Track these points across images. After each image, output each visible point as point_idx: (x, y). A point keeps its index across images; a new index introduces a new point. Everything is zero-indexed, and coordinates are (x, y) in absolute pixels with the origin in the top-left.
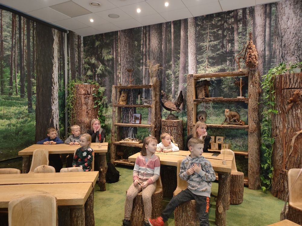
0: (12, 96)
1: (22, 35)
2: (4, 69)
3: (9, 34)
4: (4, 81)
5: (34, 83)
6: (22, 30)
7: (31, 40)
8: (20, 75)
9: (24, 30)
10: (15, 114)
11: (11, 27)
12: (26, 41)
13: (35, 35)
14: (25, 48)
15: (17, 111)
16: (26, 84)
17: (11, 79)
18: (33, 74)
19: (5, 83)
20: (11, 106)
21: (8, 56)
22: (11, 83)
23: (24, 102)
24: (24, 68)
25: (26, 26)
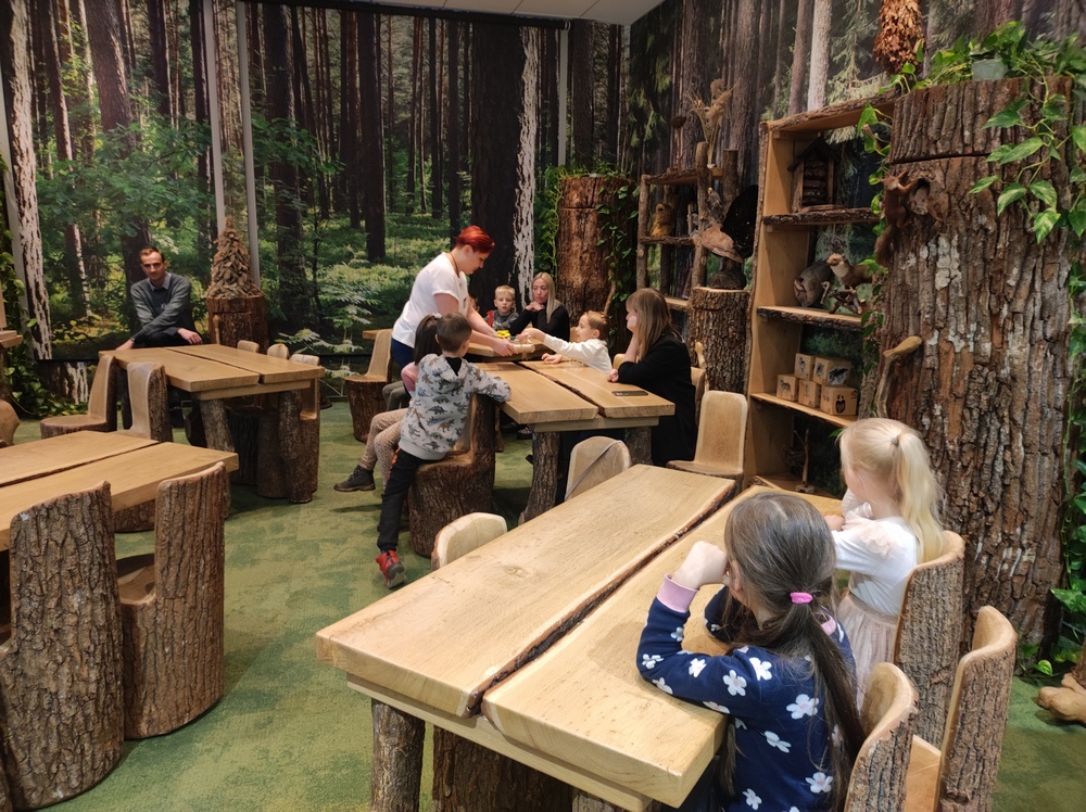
0: (413, 215)
1: (438, 65)
2: (395, 155)
3: (406, 71)
4: (395, 182)
5: (465, 182)
6: (438, 53)
7: (461, 74)
8: (430, 164)
9: (442, 53)
10: (420, 256)
11: (412, 52)
12: (446, 79)
13: (470, 59)
14: (443, 96)
15: (424, 250)
16: (446, 186)
17: (411, 174)
18: (464, 159)
19: (398, 186)
20: (411, 238)
21: (405, 122)
22: (410, 186)
23: (442, 228)
24: (441, 147)
25: (446, 40)
